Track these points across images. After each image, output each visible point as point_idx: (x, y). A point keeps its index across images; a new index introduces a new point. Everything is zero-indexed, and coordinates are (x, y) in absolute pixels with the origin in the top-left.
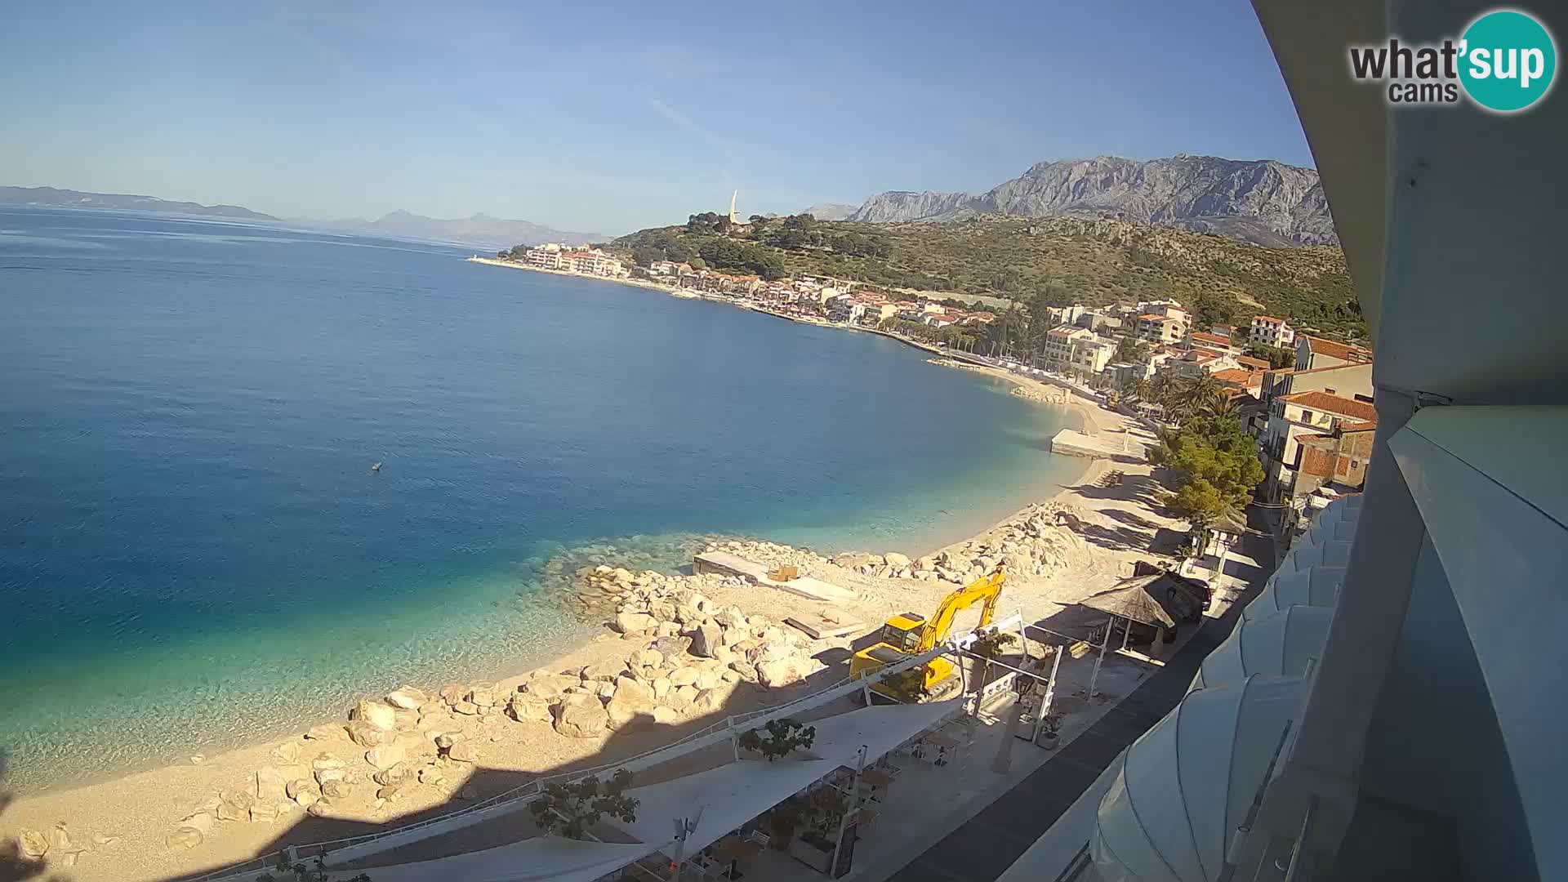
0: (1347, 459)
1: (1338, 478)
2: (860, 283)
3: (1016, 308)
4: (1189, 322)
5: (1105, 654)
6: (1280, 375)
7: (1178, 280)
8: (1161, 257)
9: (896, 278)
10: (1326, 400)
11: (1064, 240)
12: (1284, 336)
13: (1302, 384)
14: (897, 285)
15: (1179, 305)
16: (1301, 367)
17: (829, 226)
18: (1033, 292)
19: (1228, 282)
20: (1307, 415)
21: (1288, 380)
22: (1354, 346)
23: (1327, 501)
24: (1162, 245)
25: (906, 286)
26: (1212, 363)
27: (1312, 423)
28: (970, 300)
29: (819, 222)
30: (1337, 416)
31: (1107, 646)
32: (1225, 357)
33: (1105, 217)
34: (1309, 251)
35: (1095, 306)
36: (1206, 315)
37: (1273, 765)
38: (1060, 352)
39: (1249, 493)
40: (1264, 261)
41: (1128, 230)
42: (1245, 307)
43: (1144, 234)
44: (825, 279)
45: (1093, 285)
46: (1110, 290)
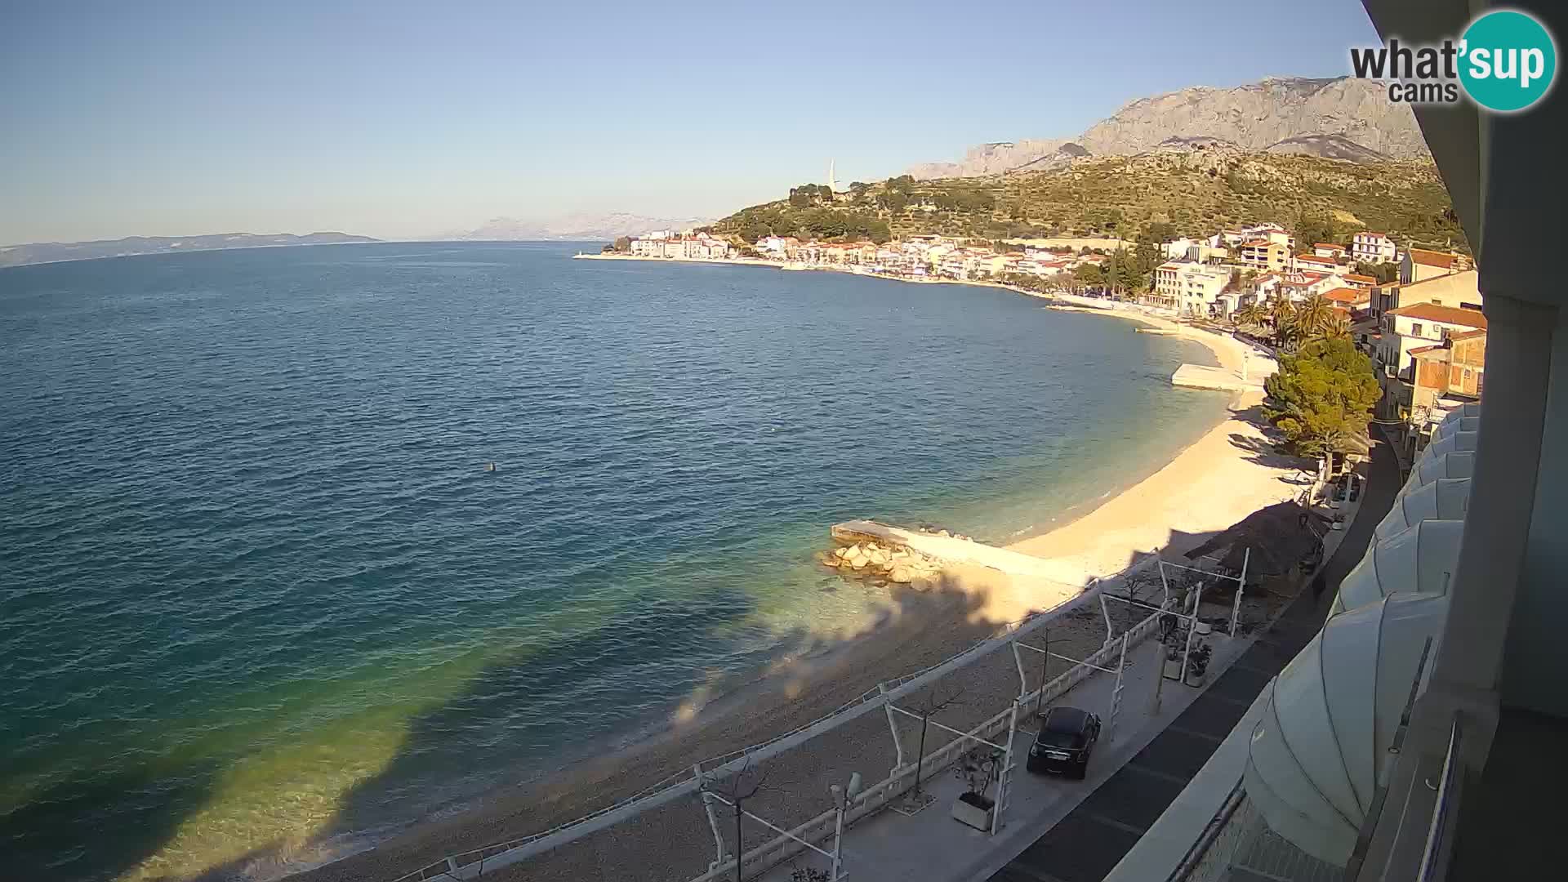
0: (1460, 370)
1: (1453, 388)
2: (967, 239)
3: (1124, 248)
4: (1293, 245)
5: (1244, 586)
6: (1386, 290)
7: (1277, 205)
8: (1258, 182)
9: (1002, 229)
10: (1433, 311)
11: (1162, 175)
12: (1386, 251)
13: (1408, 297)
14: (1005, 236)
15: (1281, 229)
16: (1407, 281)
17: (930, 184)
18: (1137, 230)
19: (1325, 202)
20: (1417, 329)
21: (1396, 292)
22: (1453, 254)
23: (1446, 413)
24: (1257, 170)
25: (1013, 237)
26: (1320, 284)
27: (1422, 336)
28: (1077, 244)
29: (919, 182)
30: (1445, 325)
31: (1245, 579)
32: (1331, 277)
33: (1199, 148)
34: (1400, 163)
35: (1199, 236)
36: (1309, 237)
37: (1416, 684)
38: (1171, 287)
39: (1369, 411)
40: (1358, 177)
41: (1223, 159)
42: (1346, 225)
43: (1239, 161)
44: (933, 238)
45: (1196, 217)
46: (1212, 222)
